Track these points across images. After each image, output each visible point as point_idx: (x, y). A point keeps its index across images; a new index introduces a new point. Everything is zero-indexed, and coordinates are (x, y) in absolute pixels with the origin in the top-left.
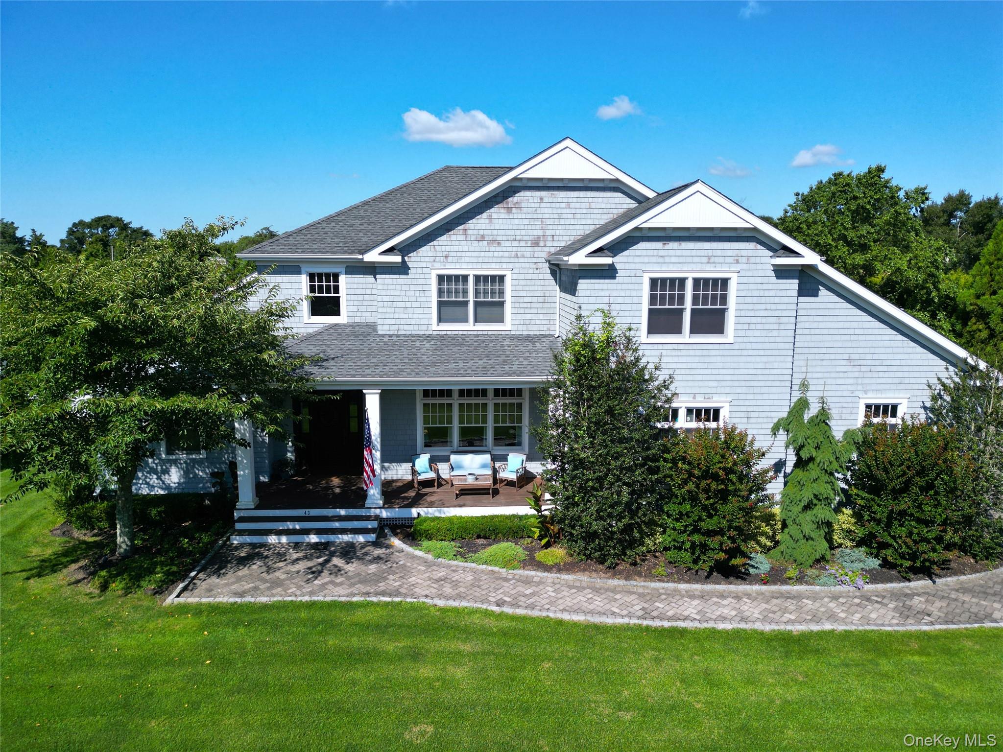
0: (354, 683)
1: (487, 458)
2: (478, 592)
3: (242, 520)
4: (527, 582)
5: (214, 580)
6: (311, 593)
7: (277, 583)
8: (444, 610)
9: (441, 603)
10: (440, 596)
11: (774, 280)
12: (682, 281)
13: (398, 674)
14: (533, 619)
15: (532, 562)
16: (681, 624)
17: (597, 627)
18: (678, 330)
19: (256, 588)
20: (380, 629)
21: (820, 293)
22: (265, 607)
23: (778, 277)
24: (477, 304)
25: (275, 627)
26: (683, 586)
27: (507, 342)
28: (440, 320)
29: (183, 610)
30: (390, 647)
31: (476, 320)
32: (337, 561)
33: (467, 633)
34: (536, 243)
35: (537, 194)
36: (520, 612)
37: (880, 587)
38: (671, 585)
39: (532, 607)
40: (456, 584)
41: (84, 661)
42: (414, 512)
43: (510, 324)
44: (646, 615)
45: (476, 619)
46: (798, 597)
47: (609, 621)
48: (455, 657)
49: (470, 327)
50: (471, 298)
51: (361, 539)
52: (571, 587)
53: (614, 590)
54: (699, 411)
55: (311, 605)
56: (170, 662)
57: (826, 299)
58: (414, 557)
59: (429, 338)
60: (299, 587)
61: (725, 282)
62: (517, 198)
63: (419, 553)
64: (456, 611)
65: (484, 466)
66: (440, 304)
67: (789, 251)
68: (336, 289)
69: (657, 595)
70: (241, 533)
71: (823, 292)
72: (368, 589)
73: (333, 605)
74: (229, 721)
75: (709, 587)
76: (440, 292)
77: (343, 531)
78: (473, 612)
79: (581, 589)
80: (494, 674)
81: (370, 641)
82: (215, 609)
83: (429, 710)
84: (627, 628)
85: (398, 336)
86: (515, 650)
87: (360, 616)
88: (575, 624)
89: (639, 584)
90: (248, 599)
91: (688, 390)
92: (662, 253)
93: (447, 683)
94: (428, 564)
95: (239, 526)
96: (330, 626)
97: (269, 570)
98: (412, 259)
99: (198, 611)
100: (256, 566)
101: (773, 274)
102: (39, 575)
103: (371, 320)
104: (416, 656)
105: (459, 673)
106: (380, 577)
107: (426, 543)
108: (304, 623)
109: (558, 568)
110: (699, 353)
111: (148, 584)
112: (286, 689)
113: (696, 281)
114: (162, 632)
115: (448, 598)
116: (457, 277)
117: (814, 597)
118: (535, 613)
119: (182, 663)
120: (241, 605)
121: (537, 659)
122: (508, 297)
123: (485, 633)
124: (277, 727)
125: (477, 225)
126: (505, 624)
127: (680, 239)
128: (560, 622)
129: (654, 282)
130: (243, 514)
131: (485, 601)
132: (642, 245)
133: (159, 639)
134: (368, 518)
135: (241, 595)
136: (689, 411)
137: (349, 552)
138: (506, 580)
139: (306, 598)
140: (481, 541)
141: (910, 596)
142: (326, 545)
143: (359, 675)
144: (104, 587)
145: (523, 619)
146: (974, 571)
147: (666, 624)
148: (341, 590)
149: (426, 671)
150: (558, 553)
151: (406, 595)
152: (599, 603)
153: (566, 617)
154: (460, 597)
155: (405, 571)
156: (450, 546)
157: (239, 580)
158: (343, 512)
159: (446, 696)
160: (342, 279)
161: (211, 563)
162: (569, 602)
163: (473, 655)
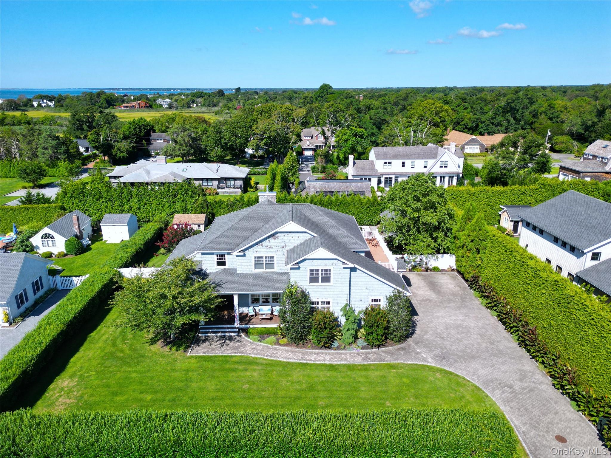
0: (233, 376)
1: (270, 306)
2: (263, 352)
3: (202, 328)
4: (275, 349)
5: (197, 348)
6: (222, 353)
7: (213, 349)
8: (254, 358)
9: (253, 356)
10: (253, 354)
12: (318, 270)
13: (242, 374)
14: (274, 360)
15: (278, 343)
16: (309, 362)
17: (289, 363)
18: (318, 282)
19: (208, 351)
20: (238, 363)
21: (356, 271)
22: (211, 357)
23: (344, 269)
24: (266, 264)
25: (214, 362)
26: (314, 351)
27: (275, 276)
28: (255, 268)
29: (192, 357)
30: (241, 367)
31: (266, 268)
32: (227, 341)
33: (258, 364)
34: (283, 247)
35: (283, 234)
36: (272, 358)
37: (364, 351)
38: (311, 350)
39: (275, 357)
40: (257, 350)
41: (174, 370)
42: (248, 326)
43: (276, 269)
44: (302, 359)
45: (261, 361)
46: (340, 354)
47: (292, 361)
48: (255, 370)
49: (263, 271)
50: (264, 262)
51: (233, 334)
52: (286, 351)
53: (296, 352)
54: (324, 302)
55: (222, 356)
56: (193, 371)
57: (359, 272)
58: (247, 341)
59: (251, 274)
60: (219, 351)
61: (330, 270)
62: (277, 235)
63: (249, 340)
64: (256, 358)
65: (269, 310)
66: (255, 264)
67: (346, 264)
68: (225, 259)
69: (306, 353)
70: (202, 333)
71: (358, 270)
72: (236, 351)
73: (227, 356)
74: (208, 384)
75: (320, 351)
76: (255, 261)
77: (229, 332)
78: (261, 358)
79: (288, 351)
80: (263, 374)
81: (236, 366)
82: (200, 357)
83: (248, 382)
84: (296, 363)
85: (243, 274)
86: (269, 369)
87: (234, 359)
88: (284, 362)
89: (304, 350)
90: (207, 354)
91: (321, 297)
92: (312, 263)
93: (252, 376)
94: (251, 343)
95: (201, 331)
96: (227, 362)
97: (211, 345)
98: (247, 253)
99: (196, 357)
100: (207, 343)
101: (342, 269)
102: (152, 344)
103: (235, 267)
104: (246, 370)
105: (255, 374)
106: (238, 348)
107: (251, 336)
108: (221, 361)
109: (284, 345)
110: (324, 287)
111: (182, 349)
112: (218, 377)
113: (322, 270)
114: (189, 363)
115: (255, 354)
116: (260, 257)
117: (345, 354)
118: (275, 359)
119: (195, 371)
120: (206, 356)
121: (273, 371)
122: (275, 262)
123: (262, 364)
124: (218, 385)
125: (265, 243)
126: (267, 362)
127: (317, 260)
128: (280, 361)
129: (311, 270)
130: (202, 327)
131: (264, 355)
132: (307, 261)
133: (189, 365)
134: (235, 328)
135: (205, 353)
136: (322, 302)
137: (230, 339)
138: (270, 349)
139: (221, 354)
140: (266, 335)
141: (369, 353)
142: (225, 336)
143: (234, 374)
144: (171, 348)
145: (272, 360)
146: (392, 346)
147: (305, 362)
148: (229, 352)
149: (248, 373)
150: (285, 340)
151: (245, 353)
152: (292, 356)
153: (282, 360)
154: (258, 354)
155: (245, 346)
156: (257, 337)
157: (204, 348)
158: (228, 326)
159: (252, 379)
160: (226, 256)
161: (196, 342)
162: (284, 356)
163: (259, 370)
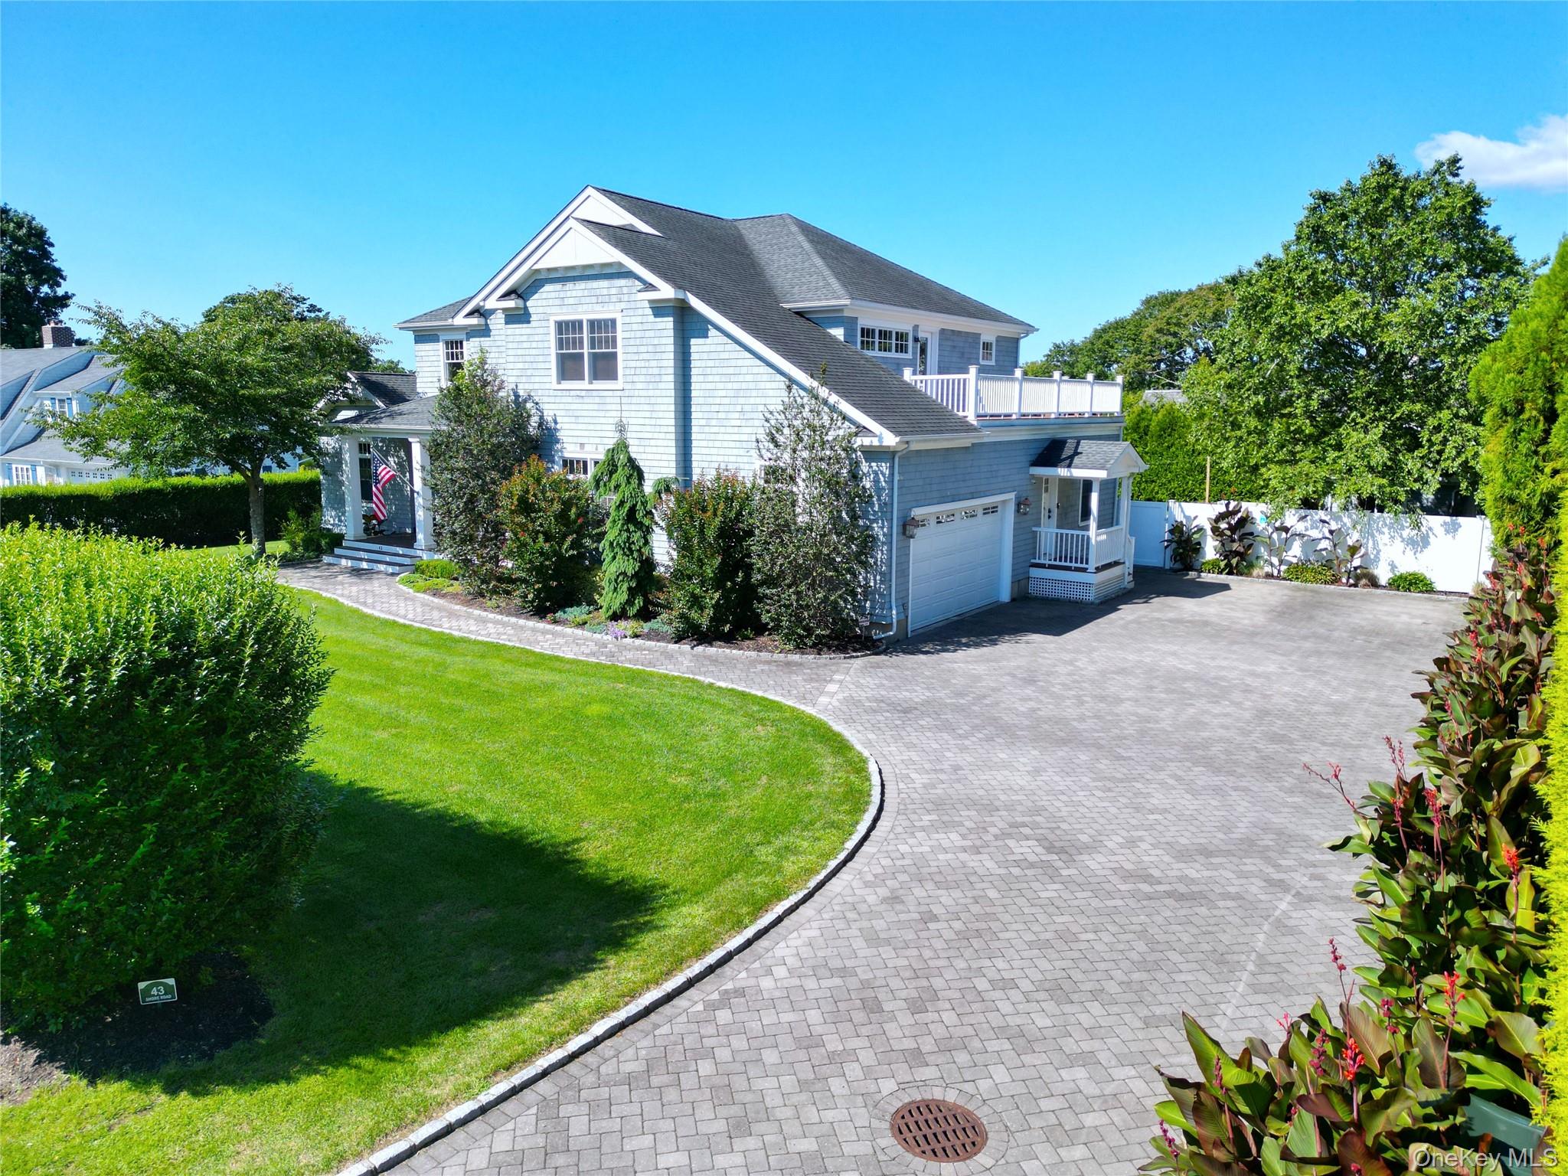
3: (341, 547)
11: (652, 318)
12: (580, 322)
18: (578, 376)
21: (710, 334)
23: (656, 315)
26: (492, 615)
37: (640, 642)
38: (486, 613)
57: (716, 340)
61: (614, 323)
67: (648, 286)
71: (712, 332)
91: (575, 440)
92: (562, 295)
95: (336, 550)
101: (650, 312)
110: (597, 400)
113: (591, 323)
127: (574, 279)
129: (559, 325)
132: (548, 288)
136: (595, 463)
